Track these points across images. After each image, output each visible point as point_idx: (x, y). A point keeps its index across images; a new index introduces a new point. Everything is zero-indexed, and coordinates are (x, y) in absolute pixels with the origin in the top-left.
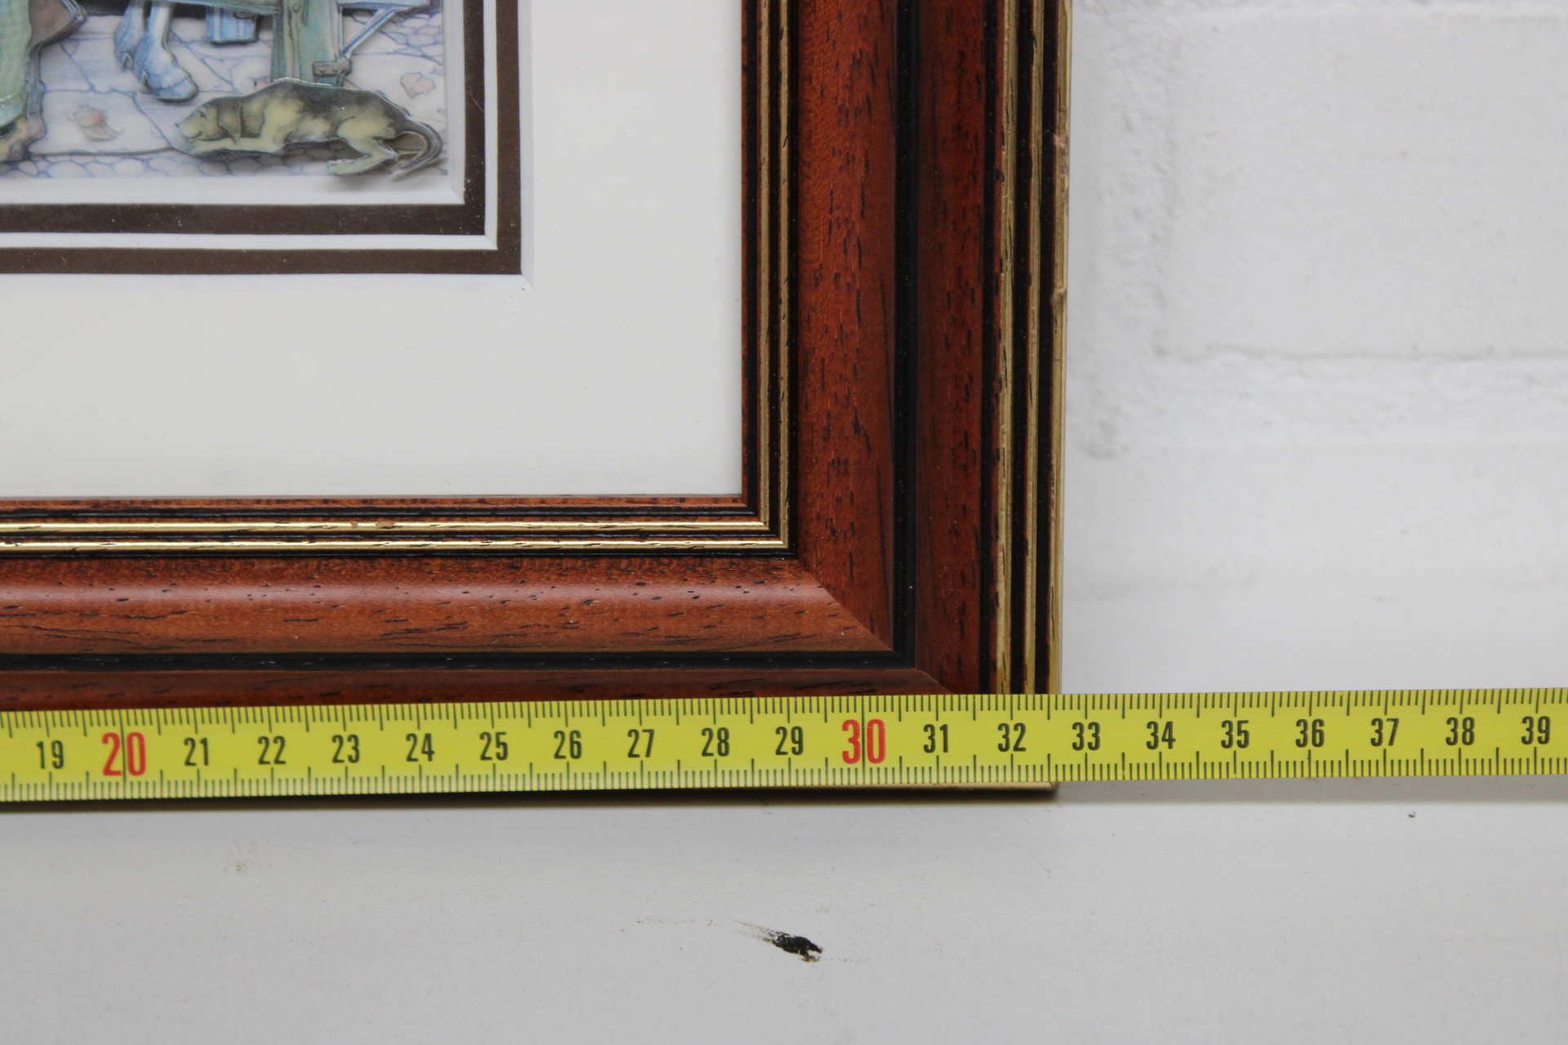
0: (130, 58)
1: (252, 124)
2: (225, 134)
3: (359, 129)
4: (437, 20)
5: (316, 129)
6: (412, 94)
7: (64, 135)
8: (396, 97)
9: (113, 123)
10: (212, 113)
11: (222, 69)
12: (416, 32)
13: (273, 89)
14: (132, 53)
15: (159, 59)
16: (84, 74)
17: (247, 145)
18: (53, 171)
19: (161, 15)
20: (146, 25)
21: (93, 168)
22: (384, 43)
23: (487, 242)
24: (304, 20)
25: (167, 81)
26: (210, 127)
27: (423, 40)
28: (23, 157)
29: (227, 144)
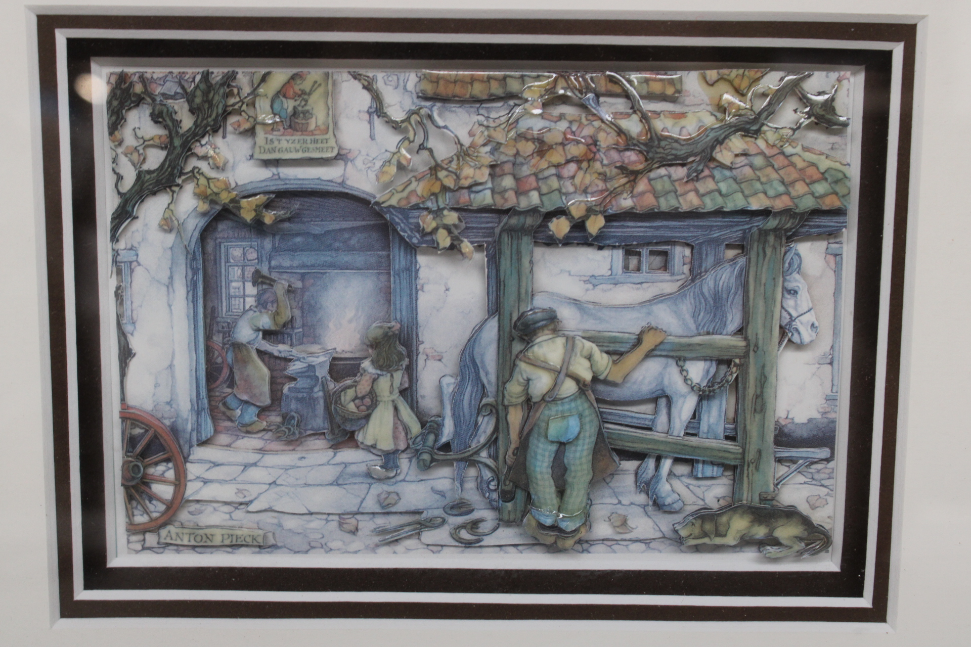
0: (647, 486)
1: (722, 529)
2: (705, 535)
3: (786, 532)
4: (831, 464)
5: (760, 532)
6: (813, 508)
7: (602, 529)
8: (804, 509)
9: (631, 523)
10: (698, 523)
11: (699, 492)
12: (818, 471)
14: (648, 484)
15: (664, 488)
16: (616, 494)
17: (718, 541)
18: (592, 549)
19: (667, 464)
20: (657, 467)
21: (615, 547)
22: (801, 479)
23: (865, 602)
24: (757, 469)
25: (668, 501)
26: (697, 531)
27: (822, 476)
29: (706, 540)
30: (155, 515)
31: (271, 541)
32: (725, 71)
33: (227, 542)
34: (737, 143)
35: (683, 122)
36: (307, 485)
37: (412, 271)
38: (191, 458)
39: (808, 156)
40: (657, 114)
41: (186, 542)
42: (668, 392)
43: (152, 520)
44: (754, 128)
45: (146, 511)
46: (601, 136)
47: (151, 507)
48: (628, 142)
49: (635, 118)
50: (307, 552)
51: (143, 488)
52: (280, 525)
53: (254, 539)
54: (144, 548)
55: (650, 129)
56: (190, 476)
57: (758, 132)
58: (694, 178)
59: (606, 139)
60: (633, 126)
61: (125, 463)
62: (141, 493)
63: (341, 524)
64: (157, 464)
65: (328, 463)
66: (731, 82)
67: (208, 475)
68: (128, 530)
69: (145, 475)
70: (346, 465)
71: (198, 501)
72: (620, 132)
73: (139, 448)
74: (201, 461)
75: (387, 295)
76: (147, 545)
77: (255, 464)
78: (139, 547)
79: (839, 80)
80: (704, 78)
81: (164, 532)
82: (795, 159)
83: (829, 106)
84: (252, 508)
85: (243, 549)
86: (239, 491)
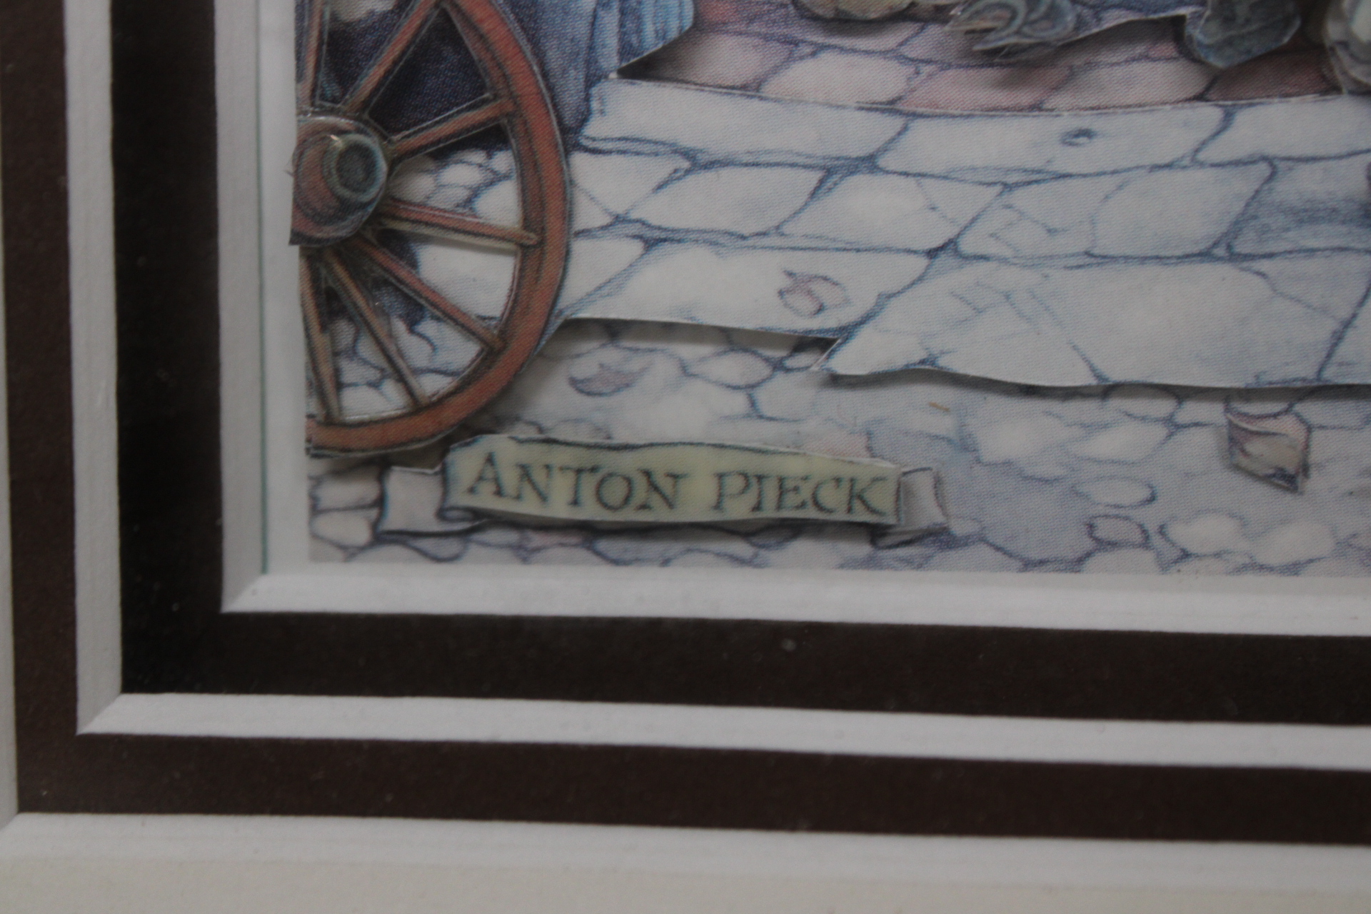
30: (431, 385)
31: (928, 513)
33: (738, 510)
36: (1095, 259)
38: (595, 129)
41: (559, 509)
43: (418, 407)
45: (396, 370)
47: (414, 350)
50: (1077, 564)
51: (383, 257)
52: (965, 444)
53: (856, 496)
54: (381, 537)
56: (587, 215)
61: (309, 141)
62: (378, 284)
63: (1235, 440)
64: (443, 153)
65: (1194, 160)
67: (661, 212)
68: (315, 450)
69: (391, 205)
70: (1274, 166)
71: (613, 330)
73: (371, 77)
74: (631, 146)
76: (395, 520)
77: (869, 163)
78: (358, 531)
81: (465, 462)
84: (846, 361)
85: (802, 547)
86: (797, 283)
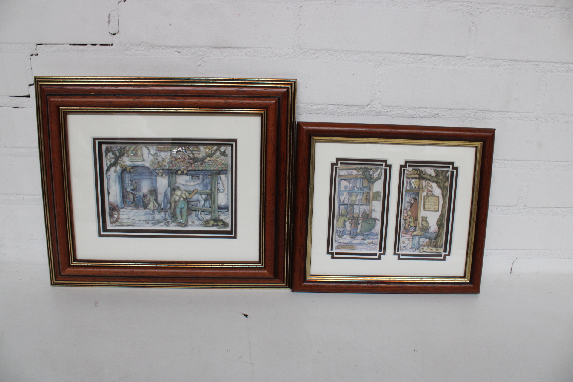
0: (197, 216)
1: (209, 223)
2: (206, 224)
3: (220, 224)
4: (228, 212)
5: (216, 224)
6: (225, 220)
7: (190, 223)
8: (224, 220)
9: (195, 222)
10: (205, 222)
11: (206, 217)
12: (226, 213)
13: (212, 219)
14: (197, 215)
15: (200, 216)
16: (192, 217)
17: (208, 225)
18: (189, 226)
19: (200, 212)
20: (198, 213)
21: (193, 226)
22: (223, 215)
23: (233, 235)
24: (215, 213)
25: (200, 218)
26: (205, 223)
27: (226, 214)
28: (186, 225)
29: (206, 225)
30: (114, 220)
31: (134, 225)
32: (207, 146)
33: (127, 225)
34: (208, 159)
35: (200, 155)
36: (140, 215)
37: (156, 180)
38: (120, 211)
39: (220, 161)
40: (195, 153)
41: (120, 225)
42: (199, 200)
43: (114, 221)
44: (211, 156)
45: (113, 220)
46: (186, 157)
47: (114, 219)
48: (190, 158)
49: (192, 154)
50: (140, 227)
51: (112, 215)
52: (136, 222)
53: (131, 224)
54: (113, 226)
55: (194, 156)
56: (120, 214)
57: (212, 157)
58: (202, 164)
59: (187, 158)
60: (191, 156)
61: (109, 212)
62: (112, 216)
63: (146, 222)
64: (114, 211)
65: (143, 212)
66: (208, 148)
67: (123, 214)
68: (110, 223)
69: (112, 213)
70: (146, 212)
71: (122, 218)
72: (189, 157)
73: (111, 209)
74: (122, 211)
75: (152, 183)
76: (114, 225)
77: (131, 212)
78: (112, 226)
79: (226, 148)
80: (204, 147)
81: (116, 223)
82: (218, 161)
83: (224, 152)
84: (131, 219)
85: (129, 226)
86: (128, 216)
